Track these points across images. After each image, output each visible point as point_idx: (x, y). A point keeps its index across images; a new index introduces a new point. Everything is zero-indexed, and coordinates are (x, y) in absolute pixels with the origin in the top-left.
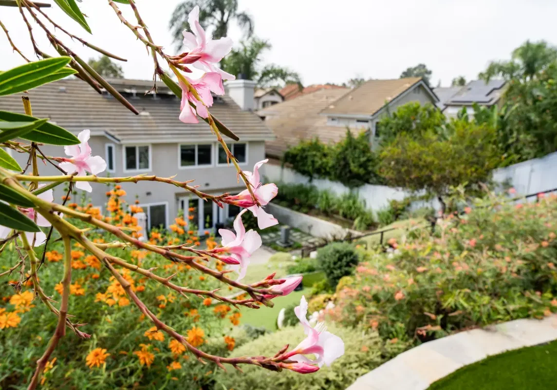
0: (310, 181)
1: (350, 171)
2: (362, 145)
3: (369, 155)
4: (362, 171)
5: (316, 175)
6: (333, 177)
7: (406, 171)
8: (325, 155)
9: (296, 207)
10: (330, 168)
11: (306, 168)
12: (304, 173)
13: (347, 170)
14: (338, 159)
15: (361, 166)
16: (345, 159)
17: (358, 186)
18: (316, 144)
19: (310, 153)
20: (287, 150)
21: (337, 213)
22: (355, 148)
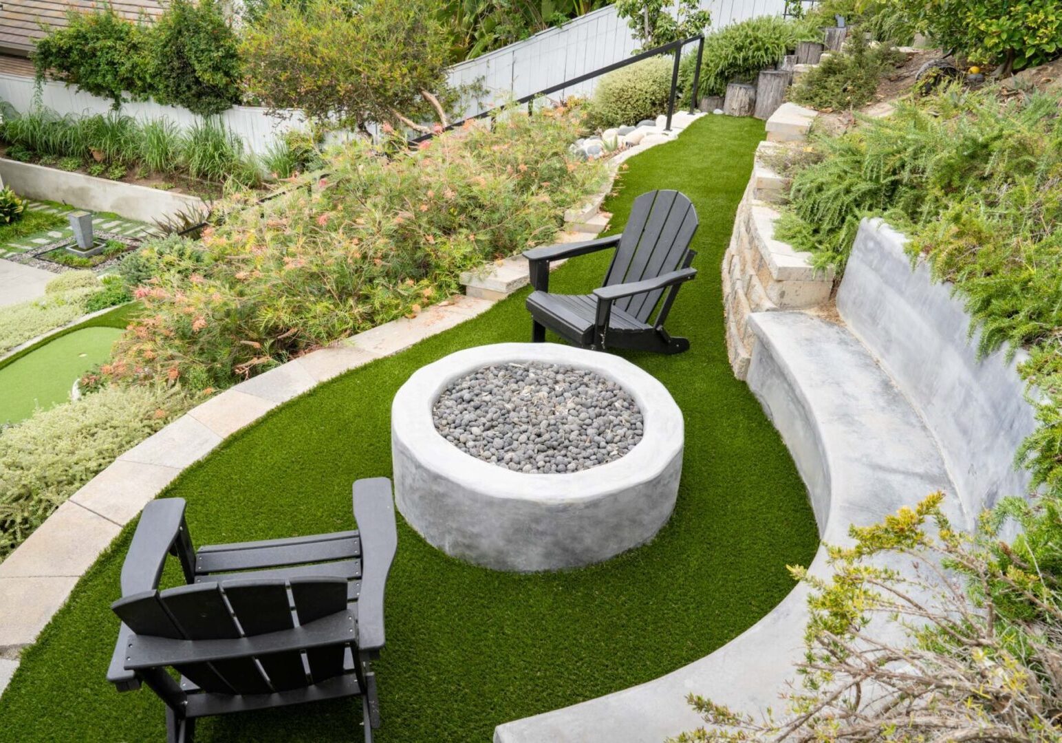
0: (117, 107)
1: (197, 81)
2: (212, 22)
3: (228, 43)
4: (220, 79)
5: (125, 94)
6: (162, 94)
7: (289, 80)
8: (135, 47)
9: (98, 168)
10: (153, 77)
11: (99, 80)
12: (97, 90)
13: (189, 79)
14: (164, 55)
15: (216, 68)
16: (179, 54)
17: (218, 111)
18: (108, 21)
19: (98, 45)
20: (45, 36)
21: (186, 171)
22: (197, 30)
